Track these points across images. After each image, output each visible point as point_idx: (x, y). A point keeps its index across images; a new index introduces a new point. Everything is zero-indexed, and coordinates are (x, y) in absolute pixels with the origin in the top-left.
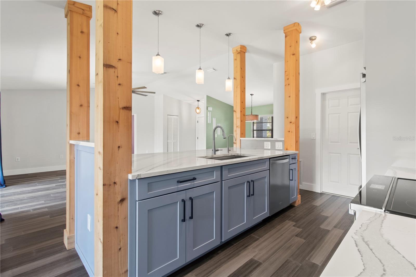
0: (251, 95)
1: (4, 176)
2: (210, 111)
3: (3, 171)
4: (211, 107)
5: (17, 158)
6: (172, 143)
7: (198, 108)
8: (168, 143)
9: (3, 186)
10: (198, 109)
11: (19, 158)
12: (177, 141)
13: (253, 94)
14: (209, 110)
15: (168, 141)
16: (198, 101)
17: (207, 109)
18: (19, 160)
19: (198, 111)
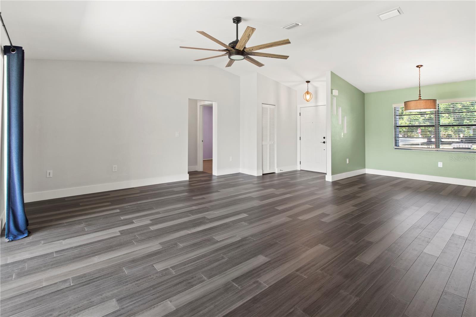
0: (417, 66)
1: (25, 202)
2: (335, 96)
3: (24, 194)
4: (337, 90)
5: (48, 171)
6: (268, 146)
7: (308, 93)
8: (262, 145)
9: (23, 234)
10: (308, 94)
11: (51, 172)
12: (273, 143)
13: (422, 66)
14: (333, 94)
15: (264, 143)
16: (308, 82)
17: (332, 93)
18: (51, 175)
19: (308, 97)
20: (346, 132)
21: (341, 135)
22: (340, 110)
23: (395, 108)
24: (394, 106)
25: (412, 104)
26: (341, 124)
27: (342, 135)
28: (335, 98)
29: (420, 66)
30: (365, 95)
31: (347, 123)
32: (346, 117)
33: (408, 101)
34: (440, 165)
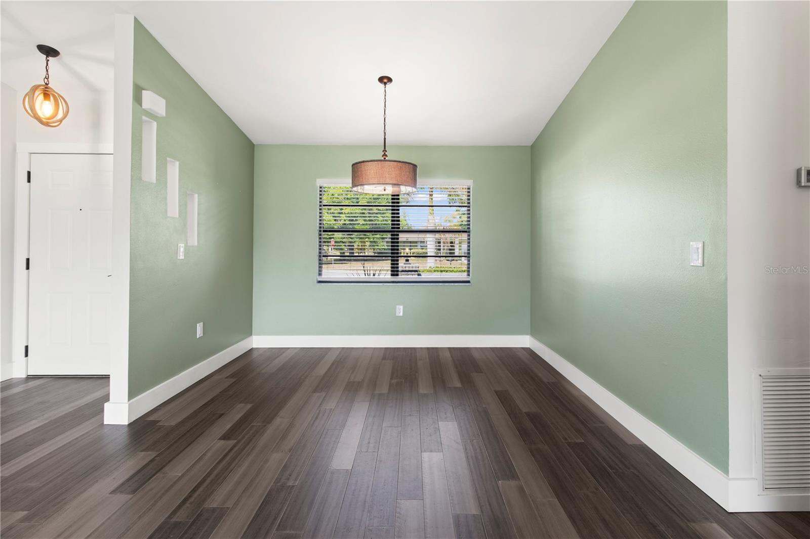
0: (381, 80)
2: (150, 115)
7: (47, 93)
10: (46, 95)
13: (389, 79)
14: (144, 108)
16: (49, 52)
17: (138, 99)
19: (45, 108)
20: (196, 244)
21: (176, 252)
22: (174, 171)
23: (321, 188)
24: (320, 182)
25: (371, 170)
26: (177, 215)
27: (182, 249)
28: (155, 124)
29: (385, 81)
30: (255, 146)
31: (199, 214)
32: (196, 196)
33: (363, 162)
34: (400, 311)
